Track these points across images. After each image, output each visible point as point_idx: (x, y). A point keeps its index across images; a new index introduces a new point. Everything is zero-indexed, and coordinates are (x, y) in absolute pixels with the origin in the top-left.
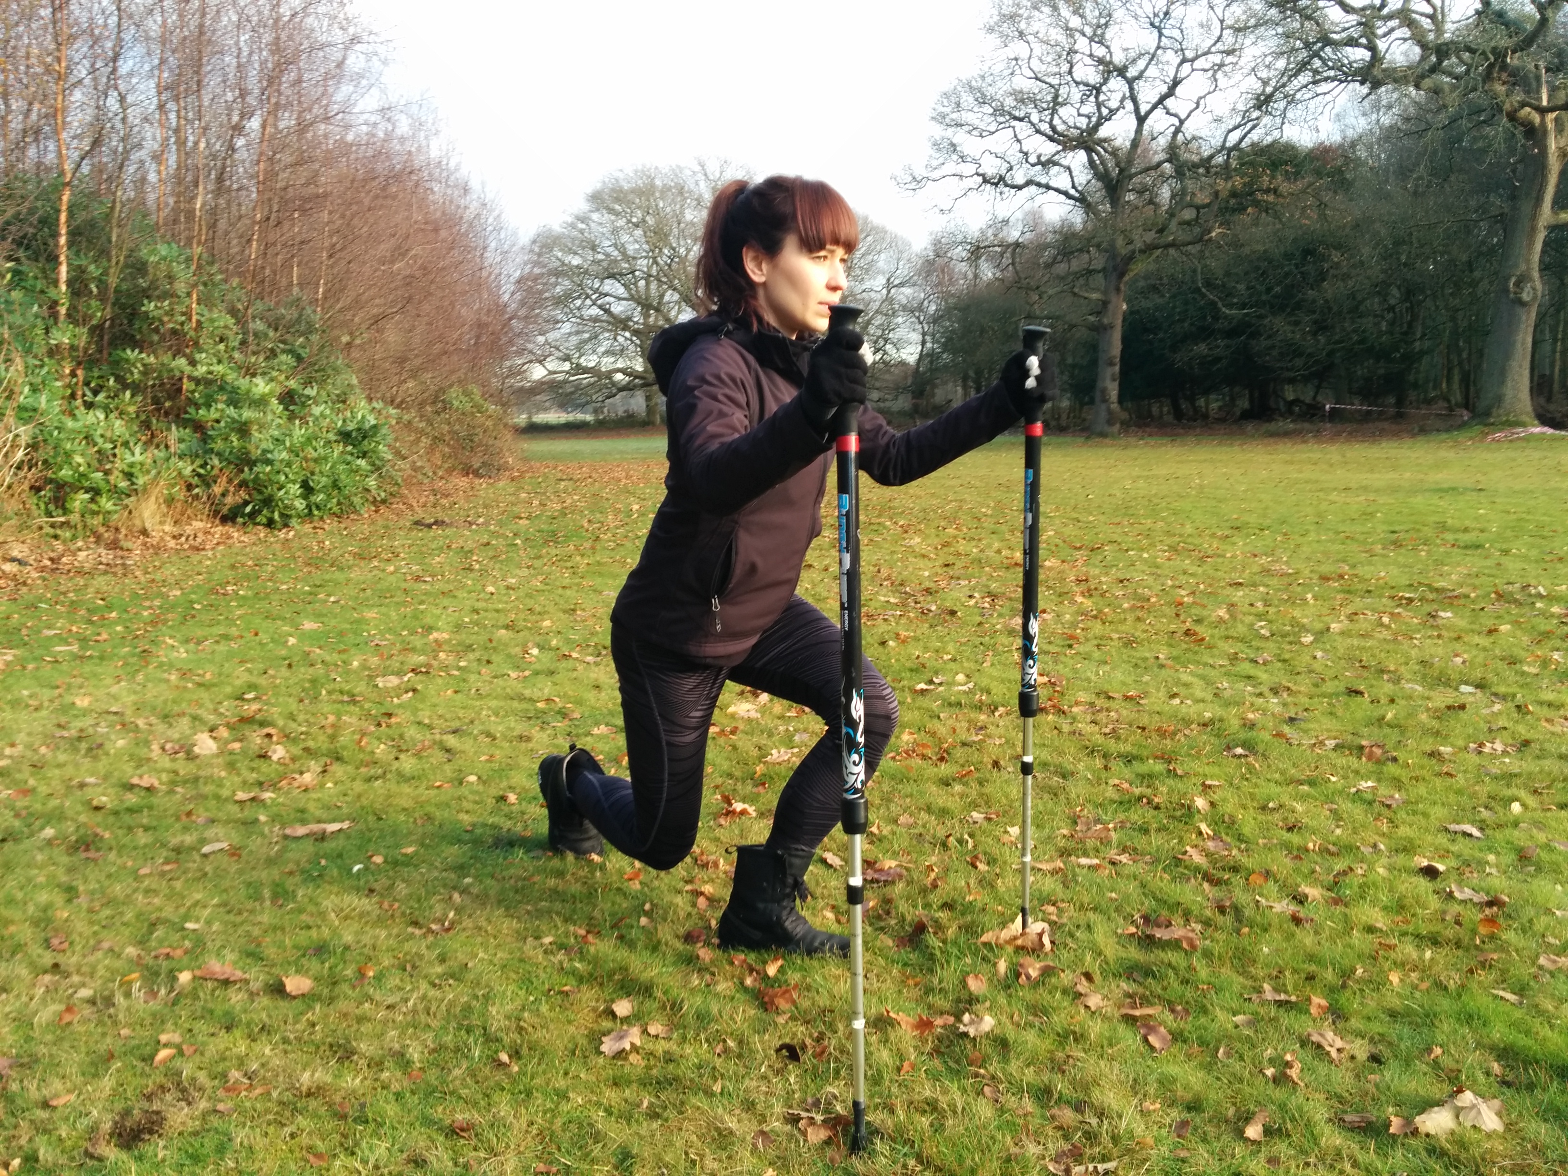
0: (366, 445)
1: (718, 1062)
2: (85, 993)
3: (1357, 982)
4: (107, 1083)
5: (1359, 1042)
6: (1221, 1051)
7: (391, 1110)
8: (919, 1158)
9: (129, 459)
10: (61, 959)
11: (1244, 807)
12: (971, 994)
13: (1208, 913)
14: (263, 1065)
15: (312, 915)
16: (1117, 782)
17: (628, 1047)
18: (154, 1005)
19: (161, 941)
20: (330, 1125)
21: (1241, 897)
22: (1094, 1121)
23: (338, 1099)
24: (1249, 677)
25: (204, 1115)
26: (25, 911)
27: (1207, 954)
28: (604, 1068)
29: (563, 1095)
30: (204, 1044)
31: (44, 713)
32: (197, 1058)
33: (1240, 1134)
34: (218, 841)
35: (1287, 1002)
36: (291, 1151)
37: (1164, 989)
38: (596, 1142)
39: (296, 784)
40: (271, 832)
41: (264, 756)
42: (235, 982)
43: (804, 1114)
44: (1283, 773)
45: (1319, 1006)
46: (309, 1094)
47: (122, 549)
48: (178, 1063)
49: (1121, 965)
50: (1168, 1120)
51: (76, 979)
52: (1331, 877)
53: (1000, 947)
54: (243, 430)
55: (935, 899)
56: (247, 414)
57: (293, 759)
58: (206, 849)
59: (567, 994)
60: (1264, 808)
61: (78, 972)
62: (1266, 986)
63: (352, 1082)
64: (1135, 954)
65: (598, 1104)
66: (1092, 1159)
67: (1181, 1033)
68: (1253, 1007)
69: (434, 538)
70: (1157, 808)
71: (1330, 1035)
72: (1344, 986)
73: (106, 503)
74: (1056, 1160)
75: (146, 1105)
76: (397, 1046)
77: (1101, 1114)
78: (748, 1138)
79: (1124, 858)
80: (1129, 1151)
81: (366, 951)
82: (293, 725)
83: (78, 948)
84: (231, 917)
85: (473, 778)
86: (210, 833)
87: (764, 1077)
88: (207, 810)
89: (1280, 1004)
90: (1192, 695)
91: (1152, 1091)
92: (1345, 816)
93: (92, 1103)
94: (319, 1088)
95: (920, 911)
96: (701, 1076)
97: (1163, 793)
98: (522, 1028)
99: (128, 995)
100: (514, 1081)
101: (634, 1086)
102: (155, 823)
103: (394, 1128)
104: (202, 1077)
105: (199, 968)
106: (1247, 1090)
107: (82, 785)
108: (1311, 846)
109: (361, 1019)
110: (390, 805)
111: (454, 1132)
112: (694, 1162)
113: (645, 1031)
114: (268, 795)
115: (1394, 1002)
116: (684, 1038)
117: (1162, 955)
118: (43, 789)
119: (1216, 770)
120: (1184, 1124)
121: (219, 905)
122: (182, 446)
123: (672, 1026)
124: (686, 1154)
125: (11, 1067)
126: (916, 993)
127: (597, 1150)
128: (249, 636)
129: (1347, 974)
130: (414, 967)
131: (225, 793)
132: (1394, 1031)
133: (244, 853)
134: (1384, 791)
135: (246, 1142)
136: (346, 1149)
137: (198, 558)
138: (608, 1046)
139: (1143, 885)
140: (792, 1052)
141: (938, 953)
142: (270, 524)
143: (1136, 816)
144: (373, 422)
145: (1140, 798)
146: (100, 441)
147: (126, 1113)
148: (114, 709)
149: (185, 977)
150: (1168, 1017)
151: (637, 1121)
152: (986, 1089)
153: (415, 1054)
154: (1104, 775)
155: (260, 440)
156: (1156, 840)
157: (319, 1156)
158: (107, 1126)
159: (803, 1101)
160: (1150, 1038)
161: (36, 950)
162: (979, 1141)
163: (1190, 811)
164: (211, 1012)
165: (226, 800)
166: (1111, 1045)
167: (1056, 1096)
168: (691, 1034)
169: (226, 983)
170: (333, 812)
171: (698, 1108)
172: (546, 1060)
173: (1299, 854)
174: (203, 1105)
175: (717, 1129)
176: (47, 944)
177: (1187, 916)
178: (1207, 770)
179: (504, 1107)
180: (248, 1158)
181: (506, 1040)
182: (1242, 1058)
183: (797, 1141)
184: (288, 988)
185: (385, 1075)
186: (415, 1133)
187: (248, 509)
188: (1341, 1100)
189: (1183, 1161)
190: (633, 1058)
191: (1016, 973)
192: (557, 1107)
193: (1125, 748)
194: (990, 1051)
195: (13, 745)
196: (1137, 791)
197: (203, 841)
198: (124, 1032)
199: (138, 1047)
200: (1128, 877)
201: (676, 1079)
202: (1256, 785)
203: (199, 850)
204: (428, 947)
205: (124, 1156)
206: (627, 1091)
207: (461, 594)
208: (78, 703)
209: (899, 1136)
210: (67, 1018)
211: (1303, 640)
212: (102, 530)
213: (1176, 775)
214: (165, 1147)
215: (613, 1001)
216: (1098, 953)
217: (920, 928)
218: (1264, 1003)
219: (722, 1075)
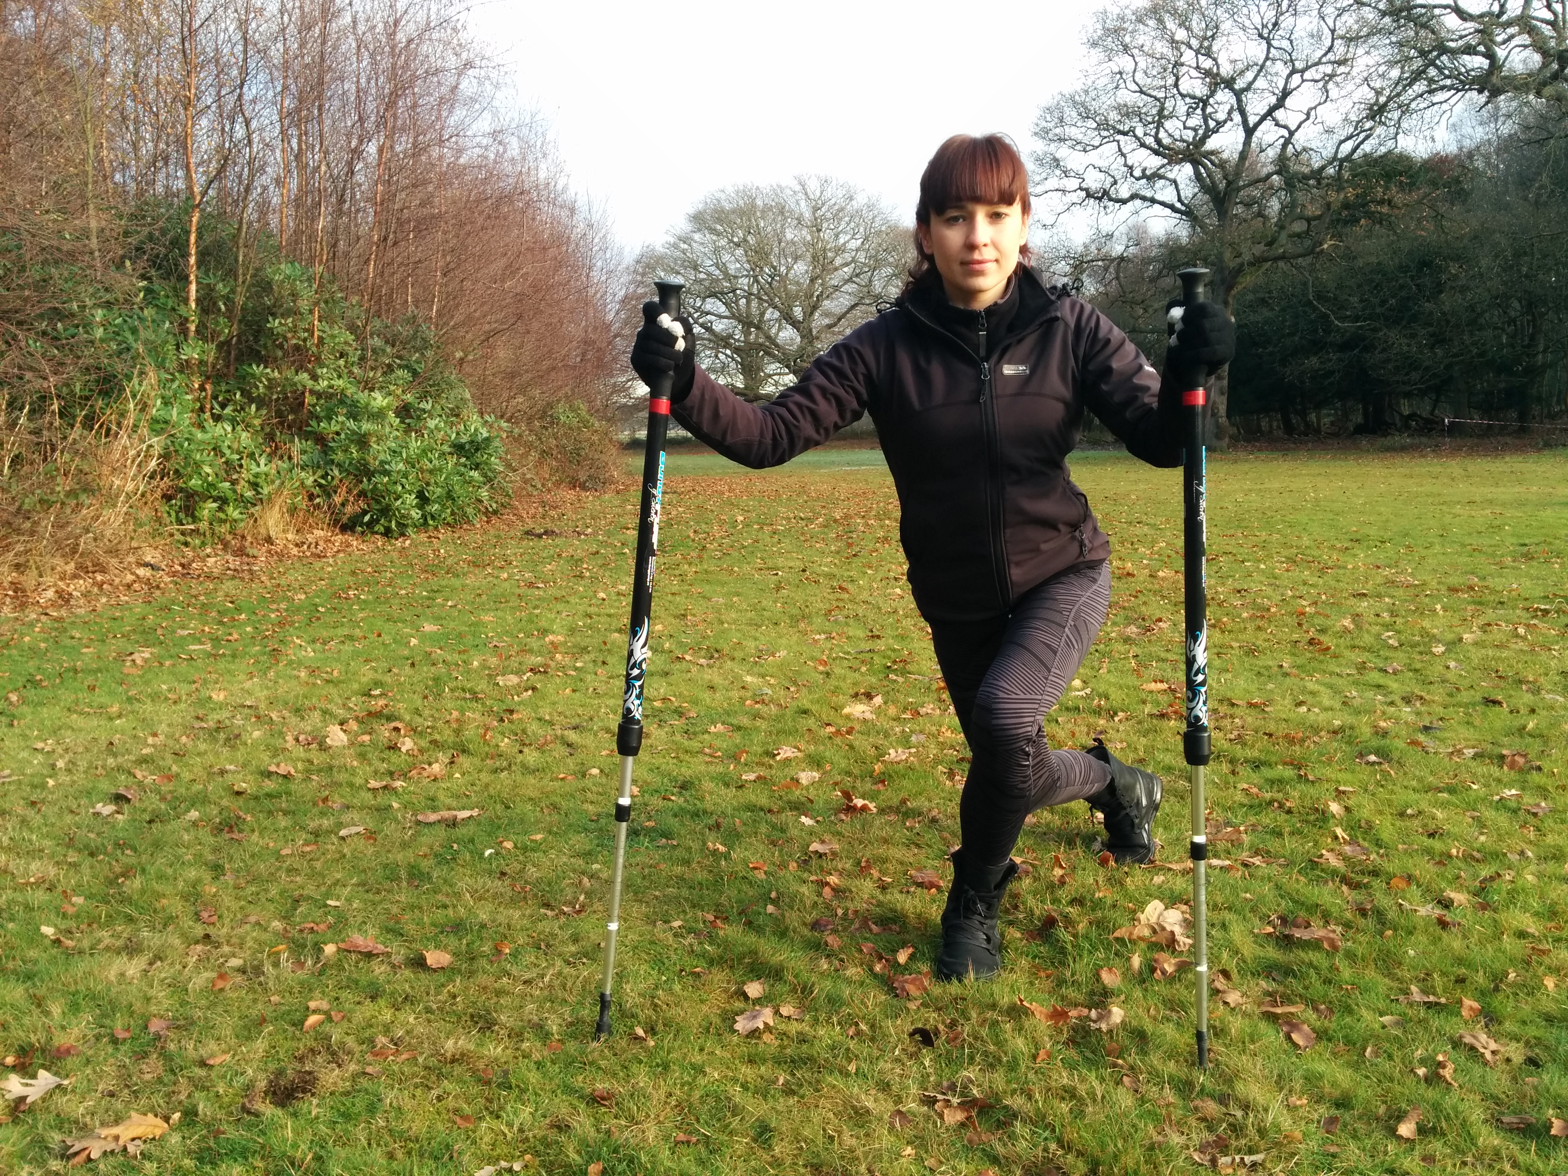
0: (479, 457)
1: (852, 1044)
2: (235, 962)
3: (1509, 985)
4: (260, 1045)
5: (1514, 1045)
6: (1369, 1050)
7: (534, 1077)
8: (1060, 1142)
9: (255, 469)
10: (211, 931)
11: (1381, 813)
12: (1105, 988)
13: (1348, 915)
14: (408, 1032)
15: (448, 895)
16: (1245, 786)
17: (761, 1026)
18: (301, 974)
19: (305, 916)
20: (475, 1090)
21: (1383, 901)
22: (1239, 1114)
23: (481, 1066)
24: (1379, 686)
25: (354, 1077)
26: (175, 886)
27: (1350, 956)
28: (738, 1045)
29: (700, 1070)
30: (351, 1011)
31: (183, 706)
32: (345, 1024)
33: (1392, 1132)
34: (355, 825)
35: (1437, 1004)
36: (439, 1113)
37: (1306, 988)
38: (734, 1116)
39: (425, 774)
40: (404, 818)
41: (393, 747)
42: (377, 955)
43: (940, 1097)
44: (1420, 780)
45: (1471, 1008)
46: (453, 1061)
47: (248, 556)
48: (327, 1028)
49: (1259, 964)
50: (1316, 1116)
51: (226, 949)
52: (1477, 883)
53: (1133, 942)
54: (362, 441)
55: (1063, 894)
56: (366, 426)
57: (421, 751)
58: (343, 833)
59: (697, 975)
60: (1402, 815)
61: (228, 942)
62: (1414, 988)
63: (494, 1050)
64: (1272, 953)
65: (735, 1080)
66: (1239, 1151)
67: (1326, 1032)
68: (1402, 1007)
69: (545, 547)
70: (1289, 812)
71: (1483, 1037)
72: (1497, 989)
73: (233, 512)
74: (1202, 1149)
75: (298, 1065)
76: (535, 1019)
77: (1246, 1107)
78: (886, 1117)
79: (1257, 861)
80: (1277, 1144)
81: (501, 929)
82: (420, 720)
83: (227, 921)
84: (370, 896)
85: (595, 771)
86: (346, 818)
87: (898, 1060)
88: (342, 796)
89: (1429, 1005)
90: (1320, 703)
91: (1298, 1087)
92: (1489, 823)
93: (247, 1062)
94: (463, 1055)
95: (1048, 906)
96: (835, 1057)
97: (1295, 797)
98: (656, 1005)
99: (276, 964)
100: (650, 1054)
101: (770, 1064)
102: (293, 807)
103: (536, 1094)
104: (351, 1042)
105: (343, 941)
106: (1398, 1088)
107: (222, 772)
108: (1454, 852)
109: (499, 993)
110: (518, 795)
111: (596, 1100)
112: (831, 1138)
113: (777, 1012)
114: (398, 784)
115: (1550, 1007)
116: (816, 1020)
117: (1302, 954)
118: (186, 776)
119: (1348, 776)
120: (1333, 1120)
121: (358, 885)
122: (304, 457)
123: (802, 1007)
124: (824, 1130)
125: (168, 1028)
126: (1048, 984)
127: (735, 1123)
128: (372, 637)
129: (1498, 978)
130: (548, 946)
131: (358, 781)
132: (1550, 1035)
133: (379, 837)
134: (1528, 800)
135: (395, 1104)
136: (491, 1113)
137: (320, 564)
138: (742, 1024)
139: (1278, 887)
140: (925, 1037)
141: (1069, 947)
142: (387, 533)
143: (1267, 819)
144: (485, 435)
145: (1270, 803)
146: (227, 452)
147: (280, 1073)
148: (248, 703)
149: (330, 949)
150: (1311, 1015)
151: (773, 1097)
152: (1125, 1079)
153: (554, 1026)
154: (1232, 779)
155: (378, 452)
156: (1290, 844)
157: (466, 1118)
158: (262, 1084)
159: (938, 1084)
160: (1293, 1036)
161: (187, 922)
162: (1120, 1130)
163: (1324, 816)
164: (357, 982)
165: (360, 787)
166: (1253, 1041)
167: (1198, 1089)
168: (822, 1017)
169: (369, 955)
170: (461, 798)
171: (834, 1087)
172: (681, 1037)
173: (1443, 860)
174: (353, 1067)
175: (853, 1107)
176: (197, 917)
177: (1326, 918)
178: (1341, 776)
179: (642, 1078)
180: (397, 1118)
181: (642, 1017)
182: (1390, 1057)
183: (935, 1123)
184: (429, 962)
185: (526, 1045)
186: (557, 1100)
187: (367, 518)
188: (1498, 1102)
189: (1334, 1156)
190: (767, 1037)
191: (1152, 968)
192: (694, 1080)
193: (1249, 753)
194: (1127, 1042)
195: (155, 735)
196: (1268, 796)
197: (340, 825)
198: (275, 999)
199: (288, 1013)
200: (1262, 879)
201: (811, 1059)
202: (1392, 792)
203: (336, 834)
204: (561, 928)
205: (279, 1112)
206: (763, 1068)
207: (573, 600)
208: (214, 696)
209: (1039, 1121)
210: (220, 984)
211: (1434, 650)
212: (229, 537)
213: (1307, 780)
214: (318, 1105)
215: (744, 983)
216: (1236, 952)
217: (1050, 922)
218: (1411, 1005)
219: (857, 1056)
